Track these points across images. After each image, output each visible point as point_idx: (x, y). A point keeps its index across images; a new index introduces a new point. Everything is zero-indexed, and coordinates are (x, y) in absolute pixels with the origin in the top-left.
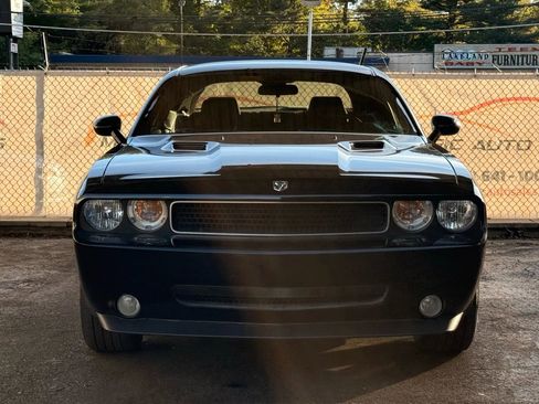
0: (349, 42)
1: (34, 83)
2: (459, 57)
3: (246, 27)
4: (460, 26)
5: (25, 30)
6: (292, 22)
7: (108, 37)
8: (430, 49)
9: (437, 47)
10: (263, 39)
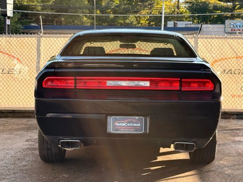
0: (180, 19)
1: (36, 41)
2: (238, 26)
3: (127, 11)
4: (238, 11)
5: (14, 12)
6: (150, 8)
7: (55, 16)
8: (223, 23)
9: (227, 22)
10: (136, 17)
